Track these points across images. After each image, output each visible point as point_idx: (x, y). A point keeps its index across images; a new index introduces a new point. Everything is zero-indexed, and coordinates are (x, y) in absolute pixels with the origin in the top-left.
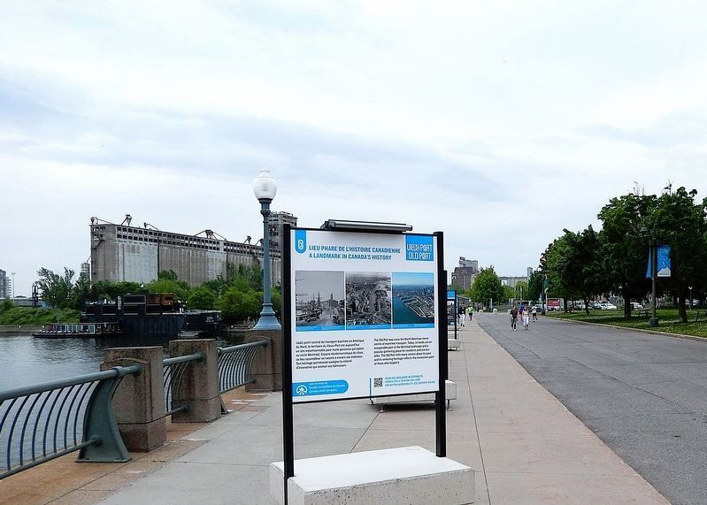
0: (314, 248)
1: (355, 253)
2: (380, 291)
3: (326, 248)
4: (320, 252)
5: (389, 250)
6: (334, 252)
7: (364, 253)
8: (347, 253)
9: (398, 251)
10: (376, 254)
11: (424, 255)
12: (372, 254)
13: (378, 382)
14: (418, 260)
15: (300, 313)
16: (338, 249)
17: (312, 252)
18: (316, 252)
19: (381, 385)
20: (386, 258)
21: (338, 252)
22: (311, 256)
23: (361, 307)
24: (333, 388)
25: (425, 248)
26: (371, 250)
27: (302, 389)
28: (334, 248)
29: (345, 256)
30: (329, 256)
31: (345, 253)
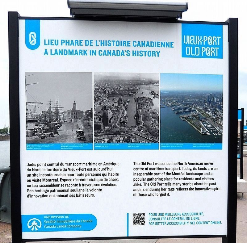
0: (51, 42)
1: (107, 48)
2: (143, 99)
3: (67, 43)
4: (60, 47)
5: (157, 44)
6: (78, 48)
7: (121, 48)
8: (97, 49)
9: (169, 45)
10: (139, 49)
11: (209, 51)
12: (132, 49)
13: (139, 219)
14: (200, 56)
15: (32, 126)
16: (83, 43)
17: (49, 48)
18: (54, 48)
19: (143, 222)
20: (153, 54)
21: (84, 48)
22: (46, 52)
23: (116, 120)
24: (76, 224)
25: (211, 40)
26: (131, 44)
27: (34, 223)
28: (78, 43)
29: (93, 53)
30: (71, 53)
31: (94, 48)
